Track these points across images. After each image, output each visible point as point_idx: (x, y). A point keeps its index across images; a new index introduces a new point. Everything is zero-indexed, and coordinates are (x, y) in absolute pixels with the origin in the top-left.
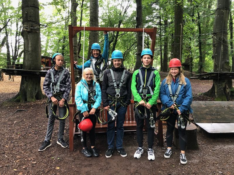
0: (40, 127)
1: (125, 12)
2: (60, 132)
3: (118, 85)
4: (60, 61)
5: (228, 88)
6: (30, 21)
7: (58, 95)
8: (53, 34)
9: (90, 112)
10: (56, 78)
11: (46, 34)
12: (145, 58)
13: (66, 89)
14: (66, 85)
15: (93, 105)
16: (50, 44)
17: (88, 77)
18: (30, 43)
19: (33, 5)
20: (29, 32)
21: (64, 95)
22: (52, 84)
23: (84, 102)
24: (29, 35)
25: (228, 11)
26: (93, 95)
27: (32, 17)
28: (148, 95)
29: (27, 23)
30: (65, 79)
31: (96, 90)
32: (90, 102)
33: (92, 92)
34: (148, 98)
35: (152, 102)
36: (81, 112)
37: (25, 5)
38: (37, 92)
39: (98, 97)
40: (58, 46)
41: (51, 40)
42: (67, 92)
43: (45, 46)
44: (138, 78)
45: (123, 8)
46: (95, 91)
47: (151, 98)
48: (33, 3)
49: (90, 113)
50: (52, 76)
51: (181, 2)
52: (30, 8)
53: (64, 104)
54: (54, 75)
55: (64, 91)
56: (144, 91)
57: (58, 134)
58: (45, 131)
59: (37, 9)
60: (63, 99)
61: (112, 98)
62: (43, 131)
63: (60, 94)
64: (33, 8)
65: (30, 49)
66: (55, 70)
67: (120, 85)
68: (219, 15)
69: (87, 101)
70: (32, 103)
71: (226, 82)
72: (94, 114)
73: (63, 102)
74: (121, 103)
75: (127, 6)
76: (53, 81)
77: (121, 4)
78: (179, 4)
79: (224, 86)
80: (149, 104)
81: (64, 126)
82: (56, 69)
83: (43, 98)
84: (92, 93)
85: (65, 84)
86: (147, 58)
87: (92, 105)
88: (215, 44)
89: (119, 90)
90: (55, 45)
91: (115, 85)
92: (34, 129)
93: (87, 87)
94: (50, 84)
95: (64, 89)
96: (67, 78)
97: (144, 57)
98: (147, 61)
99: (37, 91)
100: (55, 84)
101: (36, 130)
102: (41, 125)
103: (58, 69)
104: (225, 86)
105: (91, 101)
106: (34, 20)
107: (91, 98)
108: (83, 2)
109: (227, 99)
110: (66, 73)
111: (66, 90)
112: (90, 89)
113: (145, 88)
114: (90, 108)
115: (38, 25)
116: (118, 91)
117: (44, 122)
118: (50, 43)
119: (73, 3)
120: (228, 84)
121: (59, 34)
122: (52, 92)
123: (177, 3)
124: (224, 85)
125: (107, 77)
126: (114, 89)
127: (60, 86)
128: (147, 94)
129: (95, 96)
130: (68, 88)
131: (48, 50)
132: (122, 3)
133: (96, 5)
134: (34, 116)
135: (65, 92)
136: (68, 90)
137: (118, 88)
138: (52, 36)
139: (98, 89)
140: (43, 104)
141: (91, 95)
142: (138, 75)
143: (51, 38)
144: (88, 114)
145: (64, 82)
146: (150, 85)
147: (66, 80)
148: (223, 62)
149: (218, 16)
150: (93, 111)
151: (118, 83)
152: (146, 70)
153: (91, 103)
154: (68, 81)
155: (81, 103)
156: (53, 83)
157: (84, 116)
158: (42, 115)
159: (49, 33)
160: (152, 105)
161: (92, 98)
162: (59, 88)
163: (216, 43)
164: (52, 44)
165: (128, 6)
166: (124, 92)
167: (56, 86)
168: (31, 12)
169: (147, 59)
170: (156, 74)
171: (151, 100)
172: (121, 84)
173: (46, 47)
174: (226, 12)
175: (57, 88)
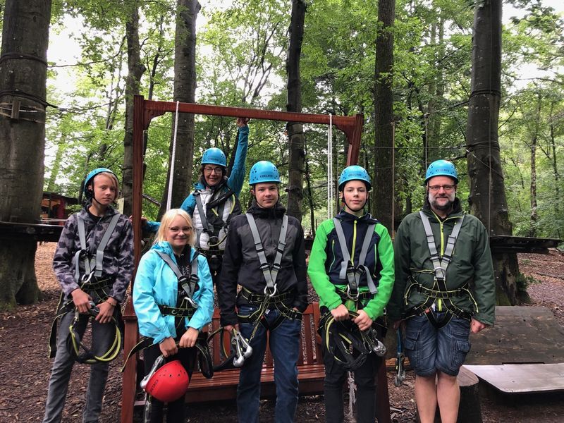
0: (27, 386)
1: (256, 94)
2: (90, 402)
3: (270, 258)
4: (108, 191)
5: (509, 275)
6: (20, 93)
7: (96, 286)
8: (74, 139)
9: (179, 340)
10: (92, 236)
11: (56, 139)
12: (351, 190)
13: (119, 269)
14: (122, 257)
15: (190, 319)
16: (64, 164)
17: (178, 237)
18: (14, 150)
19: (32, 54)
20: (13, 121)
21: (115, 286)
22: (81, 254)
23: (165, 310)
24: (12, 130)
25: (497, 97)
26: (190, 288)
27: (28, 84)
28: (361, 289)
29: (10, 97)
30: (117, 242)
31: (199, 276)
32: (181, 309)
33: (188, 281)
34: (361, 297)
35: (374, 309)
36: (154, 342)
37: (8, 53)
38: (21, 283)
39: (205, 295)
40: (86, 168)
41: (68, 154)
42: (122, 278)
43: (51, 168)
44: (333, 242)
45: (250, 88)
46: (195, 276)
47: (373, 298)
48: (32, 50)
49: (181, 343)
50: (82, 233)
51: (389, 76)
52: (21, 61)
53: (111, 315)
54: (88, 230)
55: (115, 276)
56: (351, 277)
57: (80, 408)
58: (42, 399)
59: (41, 65)
60: (110, 300)
61: (255, 298)
62: (35, 399)
63: (102, 284)
64: (32, 62)
65: (12, 165)
66: (90, 215)
67: (278, 260)
68: (477, 106)
69: (173, 306)
70: (6, 314)
71: (504, 261)
72: (194, 346)
73: (110, 310)
74: (282, 309)
75: (260, 83)
76: (84, 247)
77: (245, 77)
78: (383, 81)
79: (501, 270)
80: (365, 316)
81: (104, 382)
82: (94, 213)
83: (40, 300)
84: (189, 285)
85: (119, 257)
86: (356, 190)
87: (186, 319)
88: (474, 171)
89: (275, 274)
90: (76, 167)
91: (263, 260)
92: (5, 395)
93: (175, 266)
94: (74, 255)
95: (114, 269)
96: (125, 240)
97: (349, 185)
98: (357, 196)
99: (22, 281)
100: (90, 254)
101: (11, 397)
102: (29, 379)
103: (99, 214)
104: (504, 269)
105: (184, 306)
106: (30, 92)
107: (186, 298)
108: (155, 68)
109: (511, 301)
110: (120, 224)
111: (121, 271)
112: (181, 271)
113: (355, 271)
114: (180, 329)
115: (41, 105)
116: (271, 278)
117: (39, 372)
118: (64, 160)
119: (132, 64)
120: (509, 264)
121: (89, 138)
122: (77, 276)
123: (380, 79)
124: (501, 266)
125: (239, 238)
126: (258, 273)
127: (105, 259)
128: (360, 286)
129: (197, 293)
130: (127, 268)
131: (57, 178)
132: (248, 76)
133: (190, 71)
134: (10, 352)
135: (117, 280)
136: (126, 272)
137: (271, 269)
138: (72, 143)
139: (203, 270)
140: (37, 317)
141: (185, 287)
142: (332, 235)
143: (69, 150)
144: (175, 345)
145: (114, 248)
146: (365, 262)
147: (122, 245)
148: (495, 213)
149: (477, 108)
150: (190, 337)
151: (271, 250)
152: (356, 222)
153: (186, 313)
154: (126, 247)
155: (152, 311)
156: (83, 252)
157: (160, 353)
158: (35, 351)
159: (64, 135)
160: (374, 319)
161: (189, 299)
162: (100, 266)
163: (475, 168)
164: (69, 164)
165: (262, 82)
166: (289, 278)
167: (92, 260)
168: (23, 72)
169: (355, 192)
170: (379, 233)
171: (373, 302)
172: (279, 255)
173: (54, 169)
174: (494, 100)
175: (96, 266)
